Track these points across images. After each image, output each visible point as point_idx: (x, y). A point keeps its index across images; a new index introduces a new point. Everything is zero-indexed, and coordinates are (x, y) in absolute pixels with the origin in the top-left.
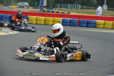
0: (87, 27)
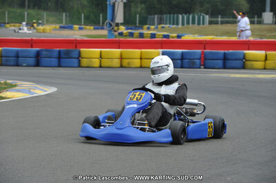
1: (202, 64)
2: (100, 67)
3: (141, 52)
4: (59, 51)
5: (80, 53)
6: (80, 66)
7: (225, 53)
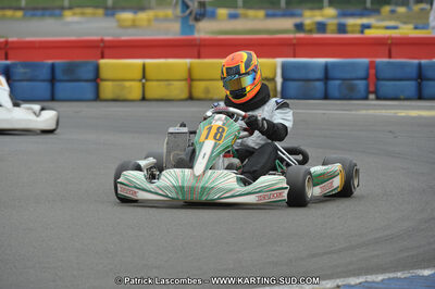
0: (420, 97)
1: (372, 89)
2: (144, 99)
4: (53, 67)
5: (97, 69)
6: (97, 98)
7: (420, 65)
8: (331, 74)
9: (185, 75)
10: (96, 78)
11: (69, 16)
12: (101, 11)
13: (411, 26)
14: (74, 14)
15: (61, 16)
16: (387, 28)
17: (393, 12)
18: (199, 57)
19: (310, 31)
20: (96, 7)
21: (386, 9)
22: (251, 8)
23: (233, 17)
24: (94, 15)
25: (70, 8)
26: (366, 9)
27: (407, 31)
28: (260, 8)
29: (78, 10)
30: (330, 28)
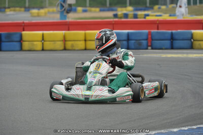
0: (172, 48)
1: (149, 44)
2: (43, 50)
3: (85, 34)
4: (1, 36)
5: (21, 36)
6: (21, 49)
7: (172, 33)
8: (130, 38)
9: (62, 39)
10: (21, 40)
11: (8, 12)
12: (23, 9)
13: (168, 15)
14: (11, 11)
15: (4, 11)
16: (157, 16)
17: (159, 8)
18: (69, 30)
19: (121, 18)
20: (21, 7)
21: (156, 7)
22: (93, 7)
23: (85, 11)
24: (20, 11)
25: (9, 8)
26: (146, 7)
27: (166, 17)
28: (97, 7)
29: (12, 9)
30: (130, 16)
